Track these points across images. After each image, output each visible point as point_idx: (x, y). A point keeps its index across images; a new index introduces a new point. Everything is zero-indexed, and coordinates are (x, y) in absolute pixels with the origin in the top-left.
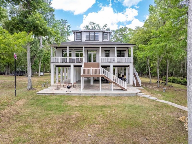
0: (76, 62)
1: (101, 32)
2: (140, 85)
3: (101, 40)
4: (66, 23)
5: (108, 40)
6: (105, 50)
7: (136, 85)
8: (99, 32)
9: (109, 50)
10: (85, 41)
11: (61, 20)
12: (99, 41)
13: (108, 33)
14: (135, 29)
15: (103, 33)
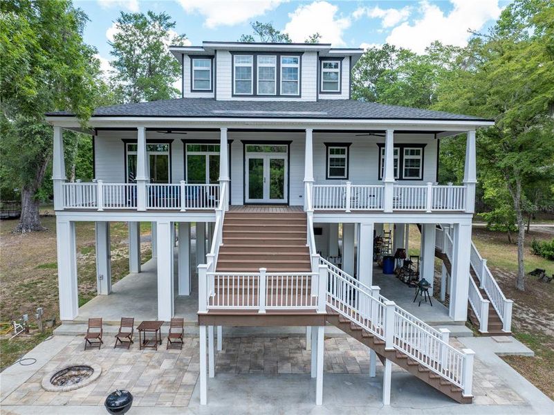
0: (183, 208)
1: (311, 52)
2: (507, 329)
3: (309, 92)
4: (169, 26)
5: (340, 93)
6: (328, 144)
7: (484, 329)
8: (300, 53)
9: (348, 145)
10: (233, 96)
11: (150, 14)
12: (300, 96)
13: (341, 58)
14: (427, 53)
15: (321, 59)
